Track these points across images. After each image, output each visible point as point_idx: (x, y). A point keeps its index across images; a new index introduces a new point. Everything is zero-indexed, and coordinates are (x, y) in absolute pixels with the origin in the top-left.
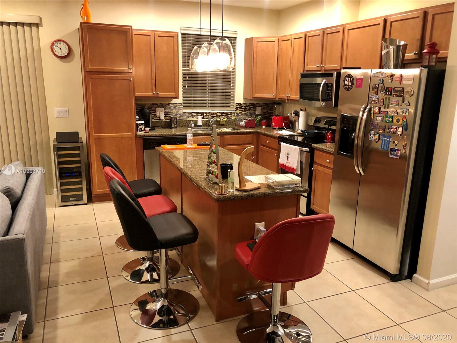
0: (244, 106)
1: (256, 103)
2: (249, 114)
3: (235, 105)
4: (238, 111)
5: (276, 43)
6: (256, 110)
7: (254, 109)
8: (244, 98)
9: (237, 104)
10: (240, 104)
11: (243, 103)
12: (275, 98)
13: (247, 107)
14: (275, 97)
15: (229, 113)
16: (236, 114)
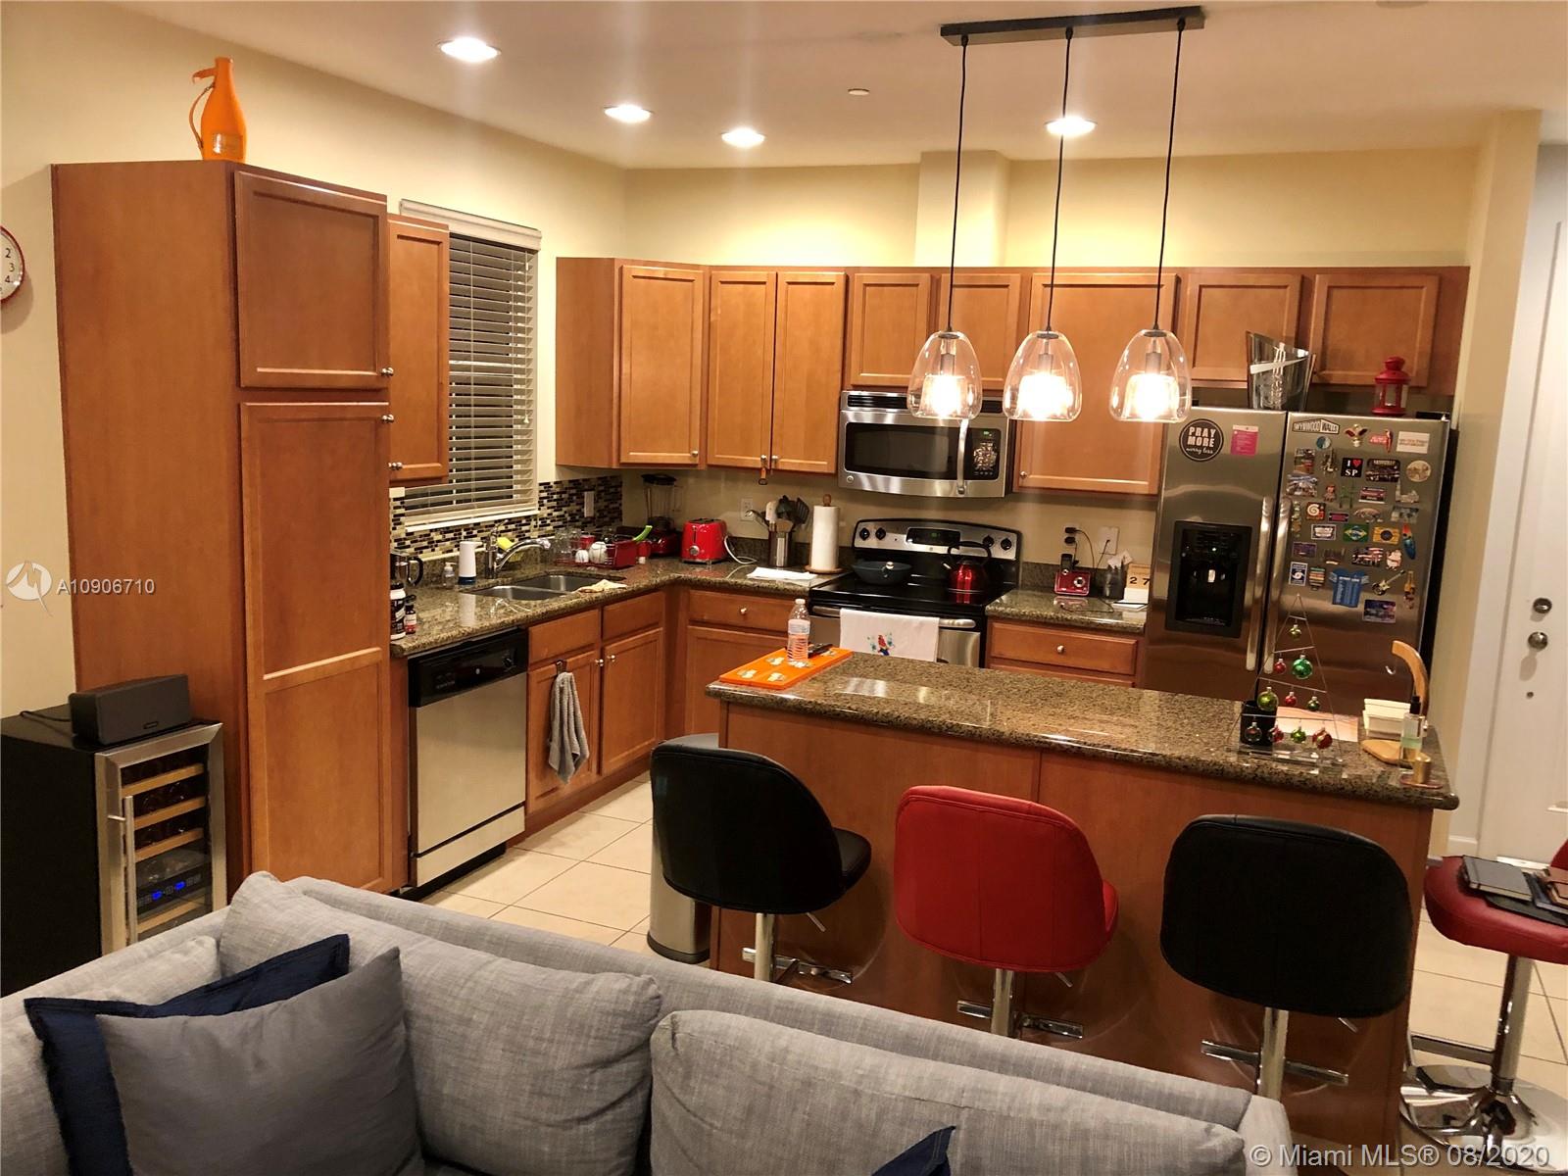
0: (558, 493)
1: (584, 480)
2: (569, 518)
3: (536, 488)
4: (545, 512)
5: (699, 285)
6: (582, 504)
7: (579, 501)
8: (556, 465)
9: (541, 484)
10: (546, 485)
11: (556, 483)
12: (696, 465)
13: (563, 496)
14: (697, 462)
15: (524, 522)
16: (539, 523)
